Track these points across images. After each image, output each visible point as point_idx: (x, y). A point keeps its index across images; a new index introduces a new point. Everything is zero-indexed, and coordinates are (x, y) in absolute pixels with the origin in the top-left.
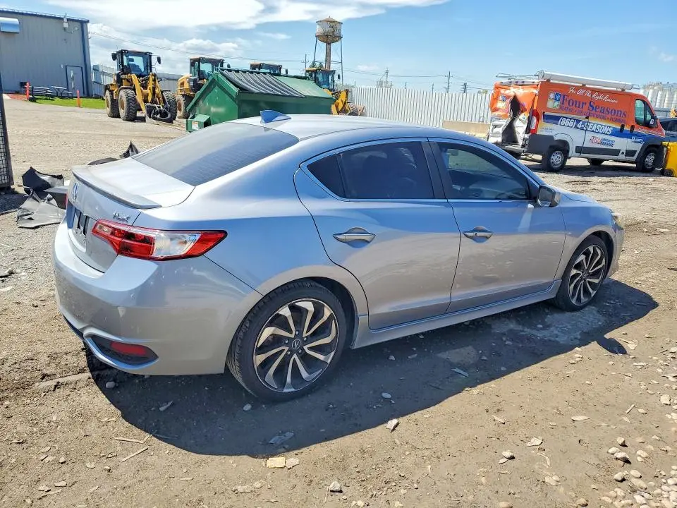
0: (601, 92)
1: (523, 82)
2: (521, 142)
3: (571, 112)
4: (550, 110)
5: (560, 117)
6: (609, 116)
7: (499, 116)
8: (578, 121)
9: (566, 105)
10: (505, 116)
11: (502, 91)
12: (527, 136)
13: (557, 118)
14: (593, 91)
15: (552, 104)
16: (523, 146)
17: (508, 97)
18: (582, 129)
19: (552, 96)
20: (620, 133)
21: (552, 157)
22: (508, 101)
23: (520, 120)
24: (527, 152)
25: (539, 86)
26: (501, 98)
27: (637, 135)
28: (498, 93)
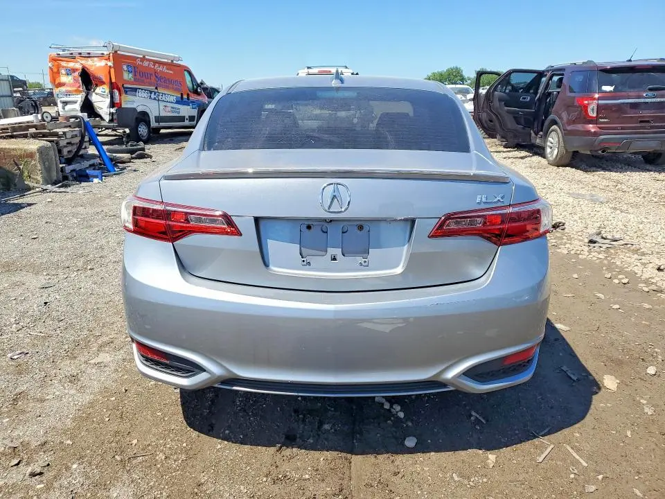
0: (160, 63)
1: (89, 54)
2: (107, 118)
3: (143, 83)
4: (128, 82)
5: (137, 89)
6: (171, 86)
7: (67, 91)
8: (151, 92)
9: (138, 77)
10: (78, 92)
11: (64, 64)
12: (113, 110)
13: (135, 90)
14: (155, 62)
15: (127, 76)
16: (111, 121)
17: (74, 70)
18: (155, 99)
19: (125, 67)
20: (181, 101)
21: (139, 129)
22: (77, 74)
23: (97, 94)
24: (117, 126)
25: (111, 58)
26: (63, 72)
27: (193, 102)
28: (59, 67)
